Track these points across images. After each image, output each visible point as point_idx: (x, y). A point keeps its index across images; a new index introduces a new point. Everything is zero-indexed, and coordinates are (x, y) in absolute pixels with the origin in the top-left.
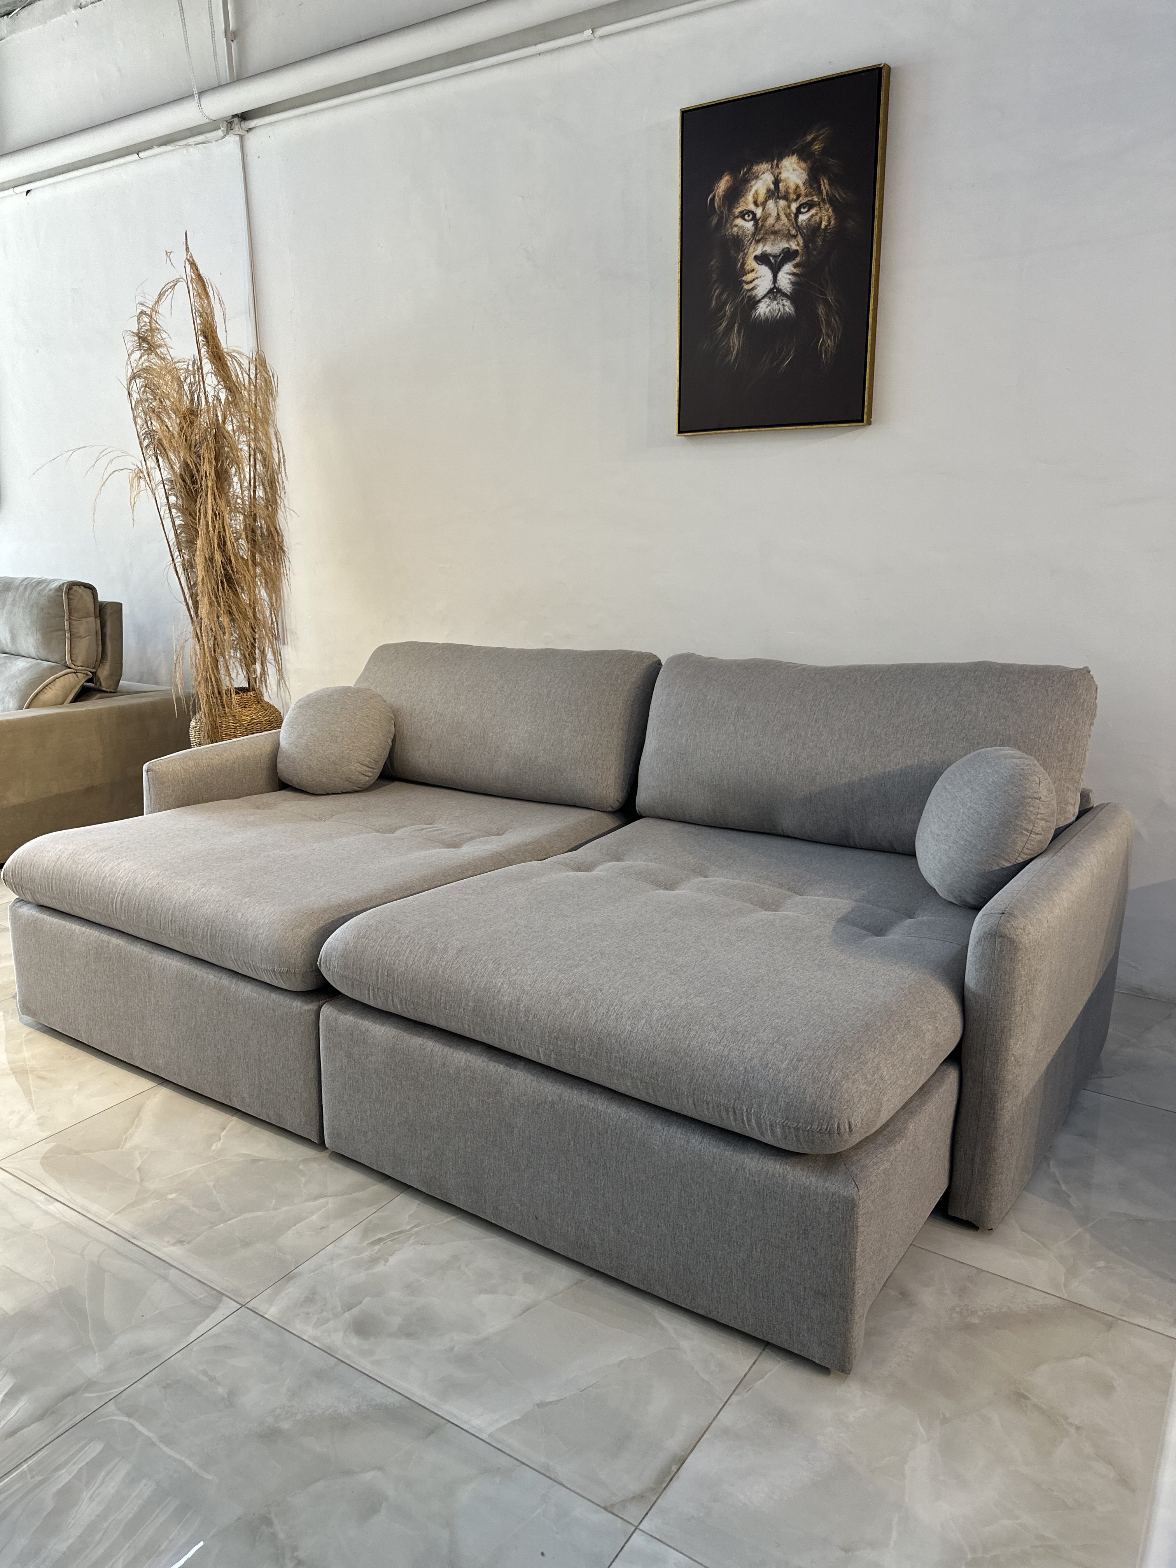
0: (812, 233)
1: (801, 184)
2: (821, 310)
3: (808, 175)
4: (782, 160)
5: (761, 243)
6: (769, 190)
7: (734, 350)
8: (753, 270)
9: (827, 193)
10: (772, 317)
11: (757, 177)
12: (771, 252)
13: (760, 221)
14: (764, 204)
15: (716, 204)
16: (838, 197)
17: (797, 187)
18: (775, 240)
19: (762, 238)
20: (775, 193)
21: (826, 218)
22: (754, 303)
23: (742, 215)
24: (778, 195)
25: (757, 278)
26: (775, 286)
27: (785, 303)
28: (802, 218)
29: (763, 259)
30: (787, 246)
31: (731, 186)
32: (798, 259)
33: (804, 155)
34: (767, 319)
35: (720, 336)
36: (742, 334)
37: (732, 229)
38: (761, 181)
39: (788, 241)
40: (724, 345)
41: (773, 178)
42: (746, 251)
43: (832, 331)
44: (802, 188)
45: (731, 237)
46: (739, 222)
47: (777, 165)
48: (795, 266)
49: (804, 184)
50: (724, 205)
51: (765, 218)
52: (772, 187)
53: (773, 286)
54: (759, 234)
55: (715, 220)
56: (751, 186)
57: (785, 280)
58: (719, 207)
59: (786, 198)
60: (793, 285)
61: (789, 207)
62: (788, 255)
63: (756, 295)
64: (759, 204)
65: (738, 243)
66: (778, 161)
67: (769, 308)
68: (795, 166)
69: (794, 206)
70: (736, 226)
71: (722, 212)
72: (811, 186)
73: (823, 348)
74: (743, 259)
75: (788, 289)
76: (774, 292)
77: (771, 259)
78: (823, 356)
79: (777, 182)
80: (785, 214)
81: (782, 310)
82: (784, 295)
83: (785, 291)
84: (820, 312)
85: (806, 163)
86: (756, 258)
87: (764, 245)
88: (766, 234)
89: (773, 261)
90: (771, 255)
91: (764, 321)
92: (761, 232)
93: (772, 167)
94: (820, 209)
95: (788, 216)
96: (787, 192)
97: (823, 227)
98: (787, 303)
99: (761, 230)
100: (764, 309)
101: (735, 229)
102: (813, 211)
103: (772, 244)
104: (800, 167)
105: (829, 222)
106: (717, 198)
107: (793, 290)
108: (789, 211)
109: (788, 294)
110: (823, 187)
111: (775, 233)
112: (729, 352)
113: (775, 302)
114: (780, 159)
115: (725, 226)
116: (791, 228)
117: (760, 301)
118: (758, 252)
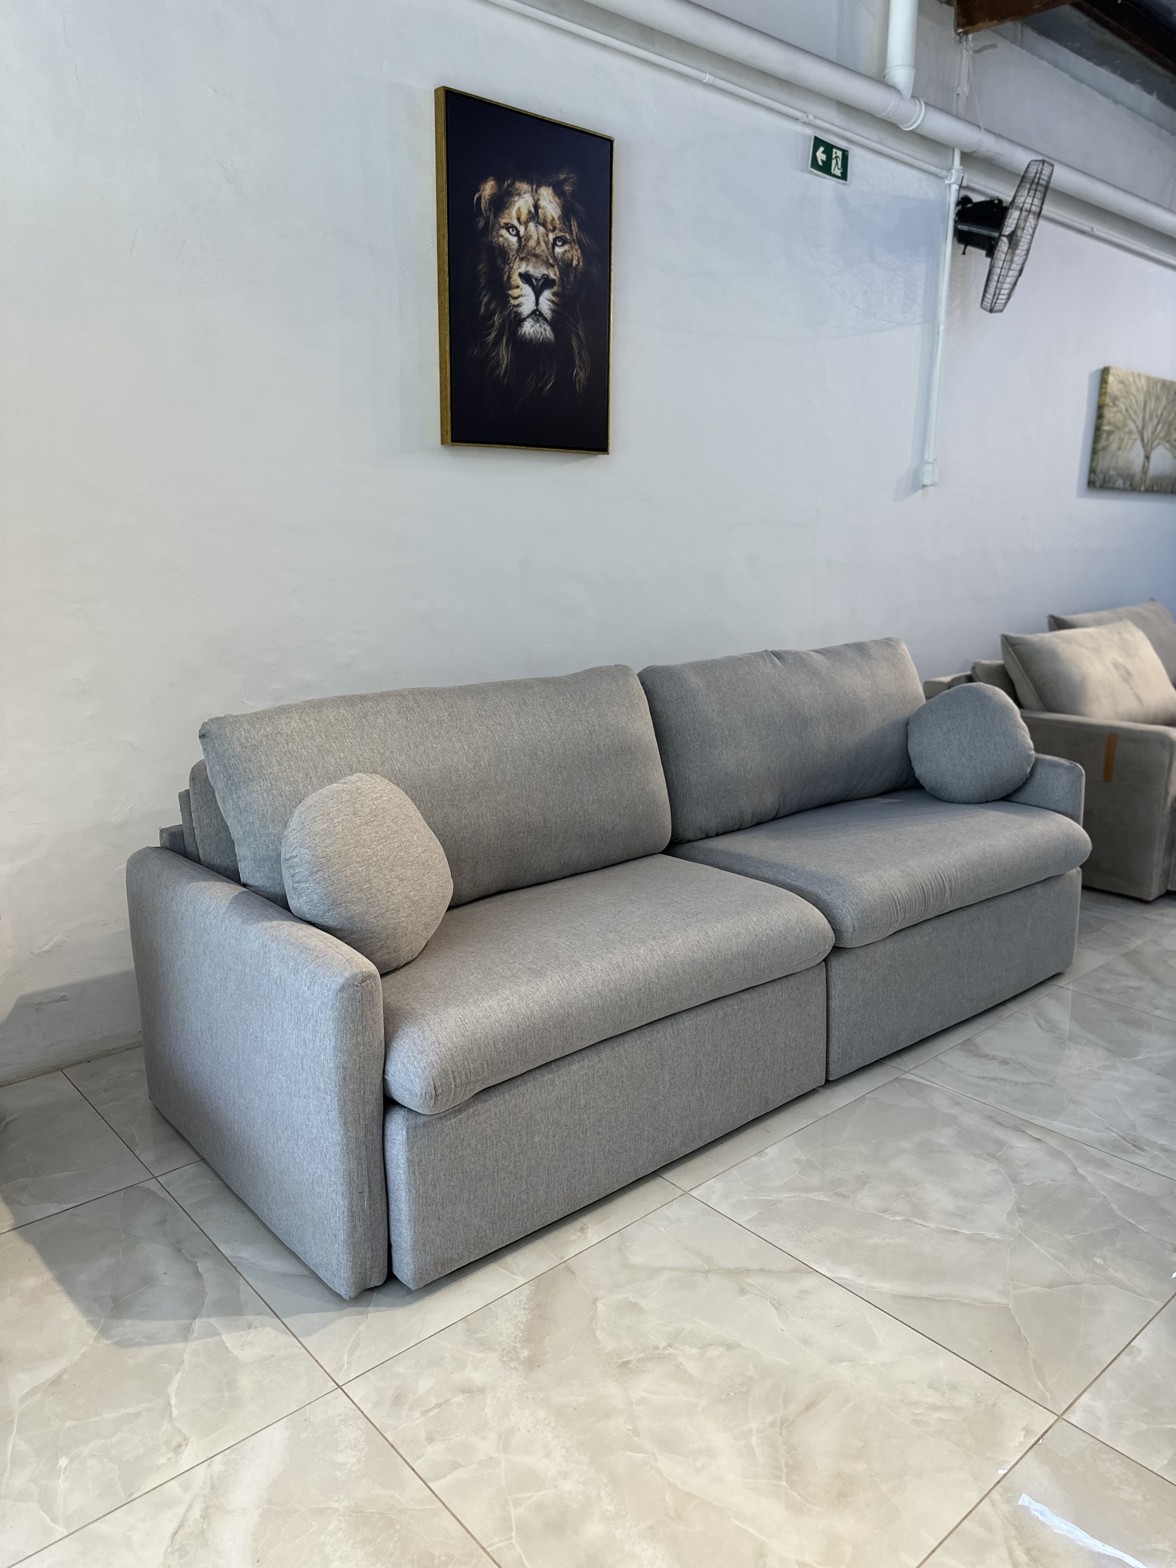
0: (565, 267)
1: (556, 218)
2: (575, 343)
3: (561, 211)
4: (540, 187)
5: (524, 261)
6: (530, 212)
7: (503, 363)
8: (518, 287)
9: (576, 234)
10: (536, 338)
11: (519, 195)
12: (533, 274)
13: (523, 239)
14: (526, 224)
15: (482, 206)
16: (585, 242)
17: (553, 219)
18: (536, 263)
19: (525, 258)
20: (535, 215)
21: (576, 258)
22: (519, 320)
23: (508, 227)
24: (538, 220)
25: (522, 296)
26: (537, 308)
27: (547, 328)
28: (559, 250)
29: (526, 278)
30: (546, 273)
31: (496, 193)
32: (555, 289)
33: (559, 192)
34: (531, 340)
35: (490, 346)
36: (510, 349)
37: (498, 238)
38: (523, 200)
39: (547, 268)
40: (494, 357)
41: (533, 202)
42: (511, 265)
43: (583, 364)
44: (557, 222)
45: (498, 246)
46: (504, 232)
47: (536, 191)
48: (554, 294)
49: (558, 218)
50: (490, 210)
51: (528, 239)
52: (533, 210)
53: (535, 308)
54: (522, 252)
55: (482, 223)
56: (515, 202)
57: (545, 306)
58: (486, 210)
59: (544, 225)
60: (552, 312)
61: (547, 235)
62: (547, 283)
63: (521, 312)
64: (522, 222)
65: (502, 253)
66: (537, 187)
67: (533, 329)
68: (552, 199)
69: (551, 236)
70: (502, 236)
71: (488, 217)
72: (564, 224)
73: (577, 379)
74: (509, 272)
75: (549, 316)
76: (536, 314)
77: (534, 281)
78: (577, 386)
79: (536, 206)
80: (544, 241)
81: (543, 333)
82: (545, 319)
83: (546, 316)
84: (574, 344)
85: (560, 199)
86: (520, 275)
87: (527, 265)
88: (528, 254)
89: (535, 283)
90: (533, 277)
91: (529, 341)
92: (524, 251)
93: (532, 190)
94: (572, 247)
95: (547, 243)
96: (545, 220)
97: (574, 265)
98: (548, 328)
99: (523, 249)
100: (529, 328)
101: (501, 239)
102: (566, 247)
103: (534, 267)
104: (555, 201)
105: (579, 263)
106: (483, 200)
107: (552, 316)
108: (547, 239)
109: (549, 319)
110: (573, 228)
111: (536, 256)
112: (498, 365)
113: (538, 325)
114: (539, 186)
115: (492, 232)
116: (549, 257)
117: (524, 320)
118: (522, 270)
